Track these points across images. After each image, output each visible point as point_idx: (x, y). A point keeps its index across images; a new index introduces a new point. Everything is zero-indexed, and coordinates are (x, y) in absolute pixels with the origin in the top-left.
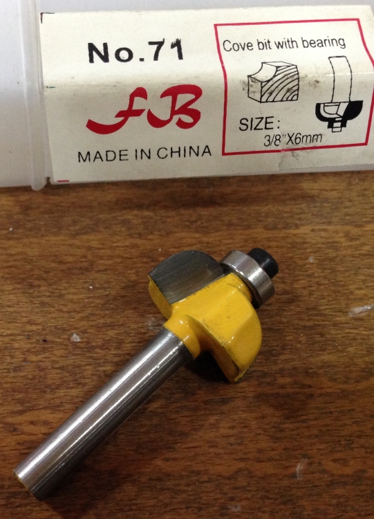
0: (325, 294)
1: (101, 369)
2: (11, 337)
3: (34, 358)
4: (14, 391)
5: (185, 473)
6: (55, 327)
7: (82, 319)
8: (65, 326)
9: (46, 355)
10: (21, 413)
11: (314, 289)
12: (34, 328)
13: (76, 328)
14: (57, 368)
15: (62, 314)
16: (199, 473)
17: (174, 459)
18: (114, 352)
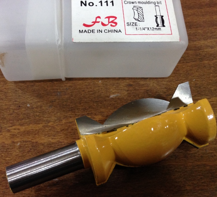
0: (103, 92)
1: (35, 114)
2: (10, 105)
3: (16, 111)
4: (10, 120)
5: (57, 142)
6: (23, 102)
7: (31, 100)
8: (26, 102)
9: (20, 110)
10: (11, 126)
11: (100, 90)
12: (16, 103)
13: (29, 103)
14: (22, 114)
15: (25, 99)
16: (61, 142)
17: (54, 139)
18: (39, 109)
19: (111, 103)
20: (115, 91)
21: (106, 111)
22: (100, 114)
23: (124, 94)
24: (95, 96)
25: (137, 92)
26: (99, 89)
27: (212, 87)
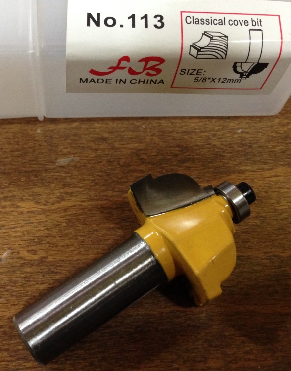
19: (59, 176)
20: (68, 150)
21: (46, 191)
22: (31, 198)
23: (87, 157)
24: (24, 161)
25: (116, 153)
26: (35, 147)
27: (278, 147)
